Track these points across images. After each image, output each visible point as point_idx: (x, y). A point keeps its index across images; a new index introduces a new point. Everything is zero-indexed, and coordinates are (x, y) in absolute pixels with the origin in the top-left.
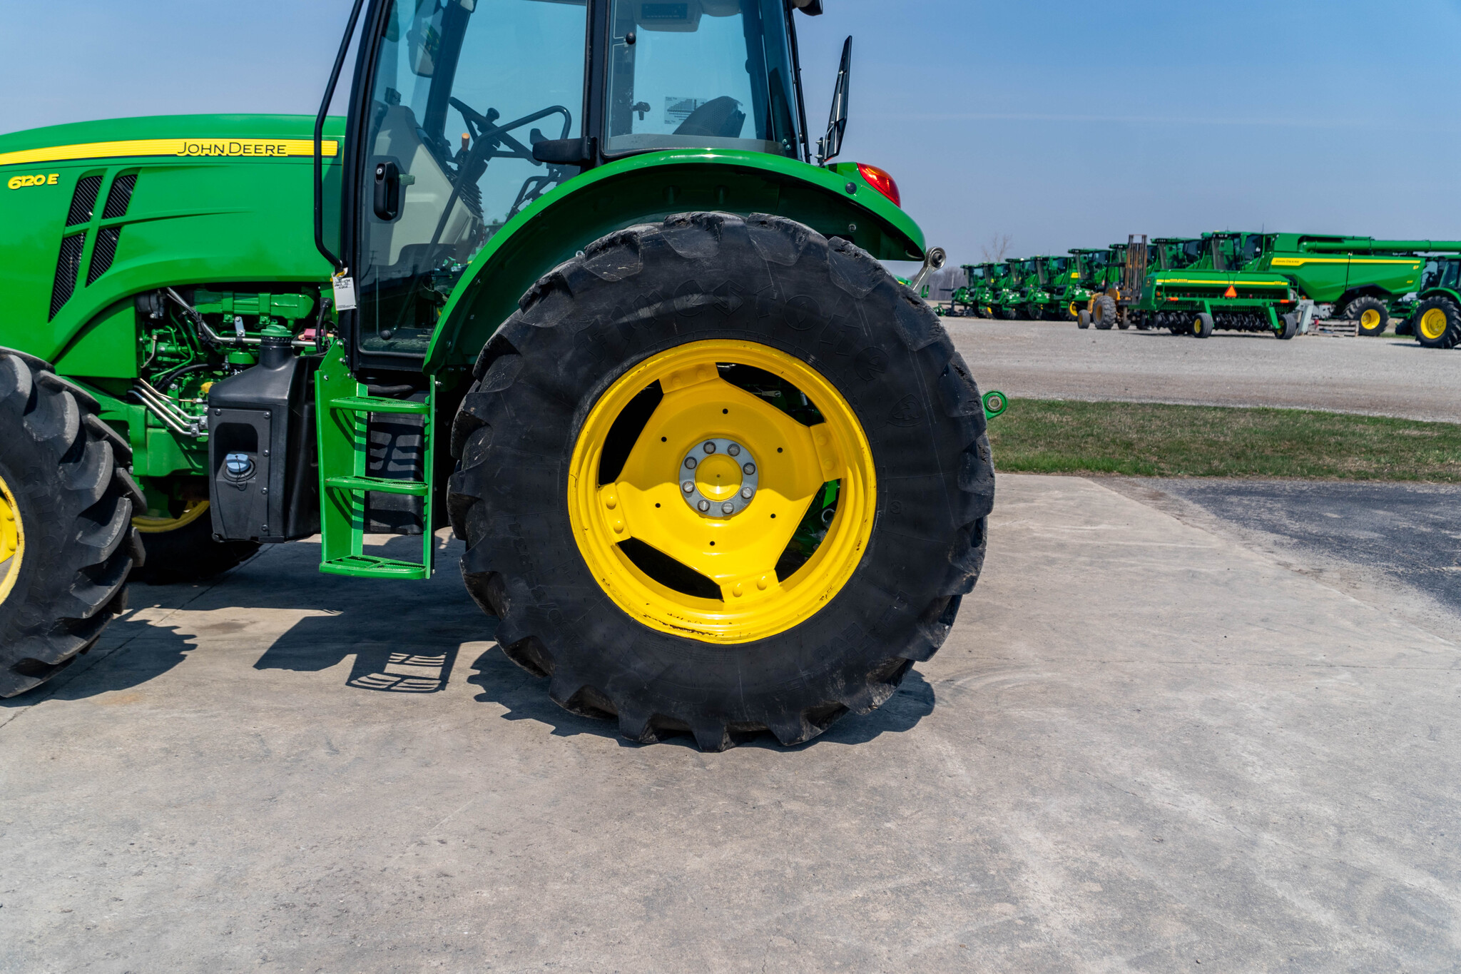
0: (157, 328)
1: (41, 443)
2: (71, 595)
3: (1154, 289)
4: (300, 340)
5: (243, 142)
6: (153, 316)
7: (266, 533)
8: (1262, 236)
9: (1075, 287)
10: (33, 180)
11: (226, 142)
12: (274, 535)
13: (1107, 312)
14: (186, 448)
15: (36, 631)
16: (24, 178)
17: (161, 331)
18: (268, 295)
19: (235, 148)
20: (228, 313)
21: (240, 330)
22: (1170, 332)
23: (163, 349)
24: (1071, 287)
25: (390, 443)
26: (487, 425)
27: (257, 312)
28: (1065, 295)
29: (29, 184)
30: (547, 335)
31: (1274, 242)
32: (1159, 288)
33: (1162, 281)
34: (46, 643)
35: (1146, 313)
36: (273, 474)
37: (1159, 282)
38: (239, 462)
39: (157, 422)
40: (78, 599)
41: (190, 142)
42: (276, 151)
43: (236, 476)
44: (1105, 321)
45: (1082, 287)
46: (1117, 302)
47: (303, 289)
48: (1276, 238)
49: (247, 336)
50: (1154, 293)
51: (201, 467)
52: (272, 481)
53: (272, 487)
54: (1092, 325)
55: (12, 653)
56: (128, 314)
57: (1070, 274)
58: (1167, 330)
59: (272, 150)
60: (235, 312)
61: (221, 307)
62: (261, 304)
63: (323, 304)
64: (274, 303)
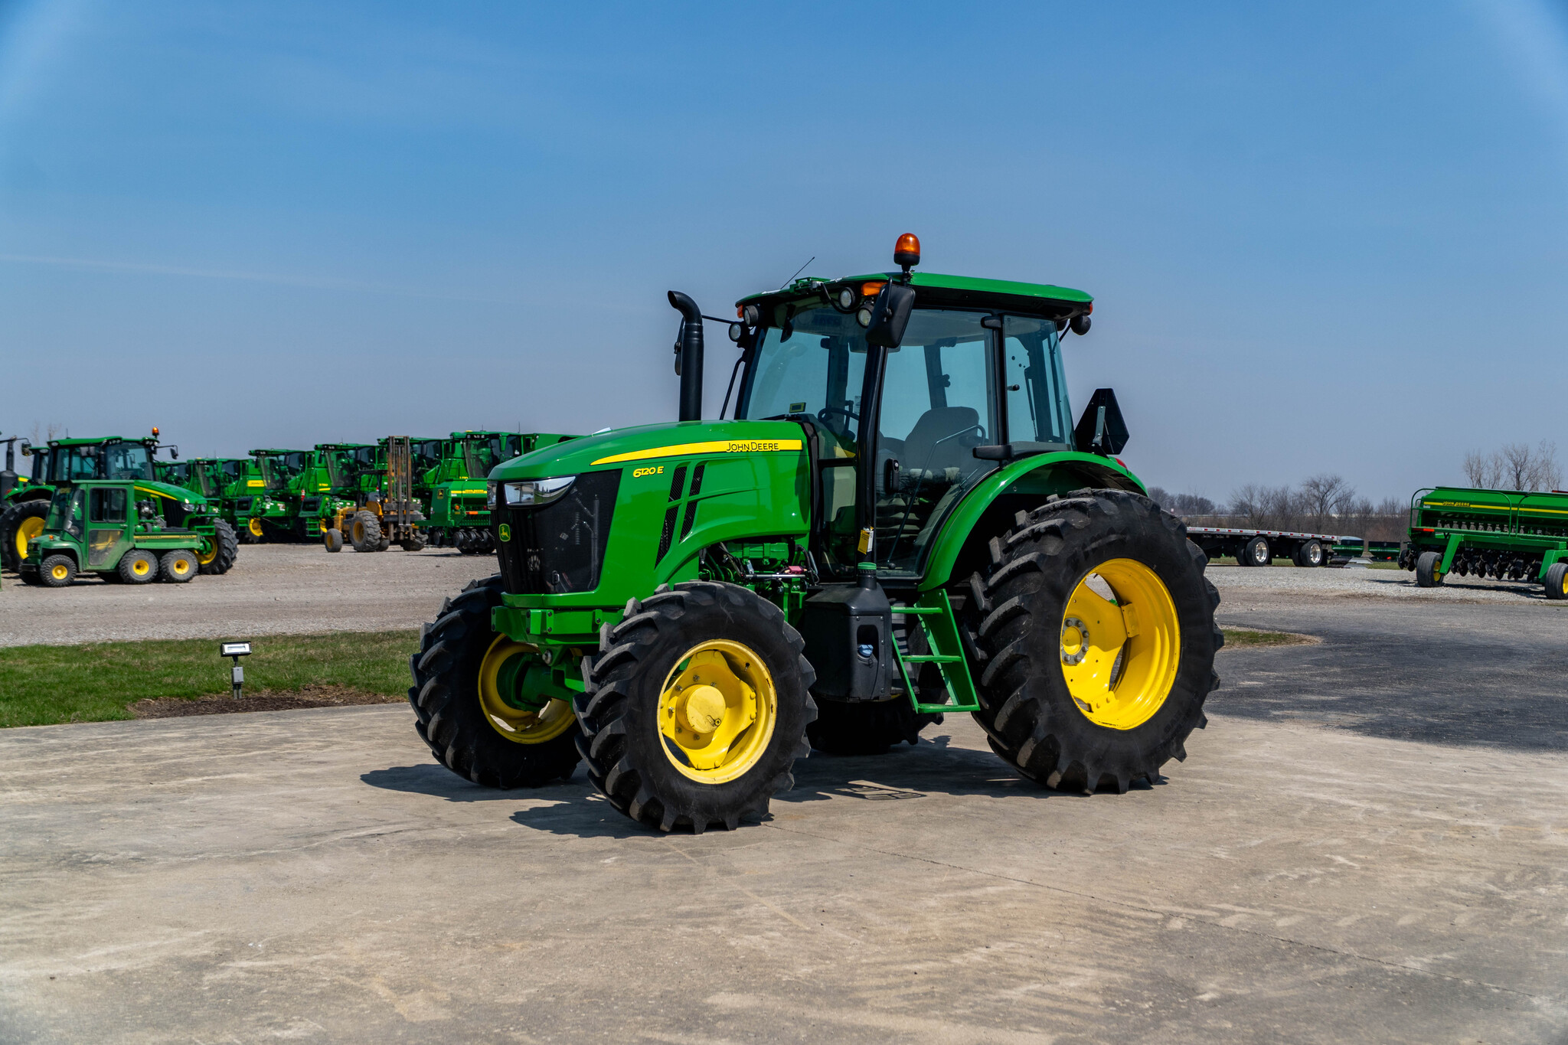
3: (449, 503)
5: (758, 442)
6: (703, 562)
8: (519, 437)
9: (264, 500)
10: (648, 471)
11: (749, 442)
13: (370, 531)
16: (643, 470)
18: (768, 544)
19: (754, 446)
20: (746, 557)
21: (751, 569)
22: (458, 552)
24: (258, 499)
26: (1028, 613)
27: (760, 556)
28: (252, 510)
29: (646, 473)
30: (1053, 559)
31: (533, 444)
32: (456, 501)
33: (460, 492)
35: (440, 529)
37: (454, 493)
41: (732, 442)
44: (368, 542)
45: (273, 499)
46: (379, 518)
47: (783, 539)
48: (535, 439)
49: (755, 573)
50: (449, 506)
52: (886, 660)
53: (887, 663)
54: (345, 548)
56: (695, 561)
57: (245, 482)
58: (456, 550)
59: (772, 447)
60: (749, 557)
61: (743, 554)
62: (762, 551)
63: (796, 549)
64: (771, 549)
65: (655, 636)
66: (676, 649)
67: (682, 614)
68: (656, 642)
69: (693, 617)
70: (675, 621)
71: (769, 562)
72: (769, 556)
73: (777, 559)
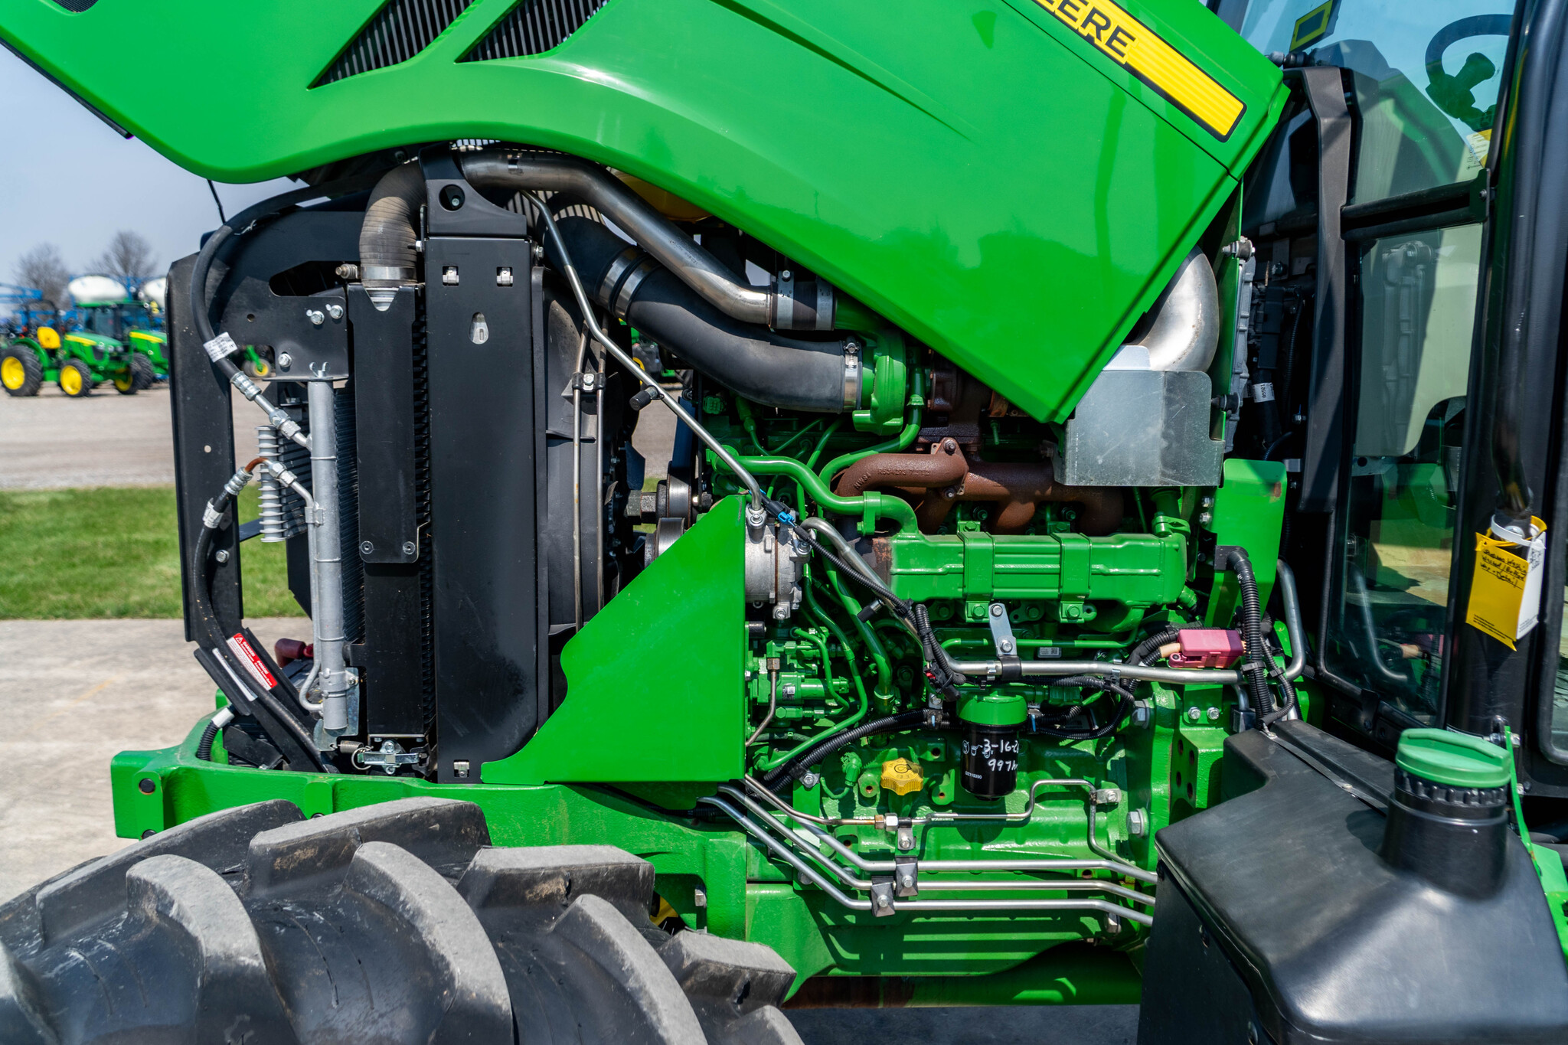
0: (782, 640)
4: (1168, 659)
6: (781, 611)
14: (830, 922)
17: (790, 645)
20: (979, 596)
21: (1005, 639)
23: (791, 689)
27: (1053, 593)
39: (771, 870)
42: (1106, 35)
49: (1023, 657)
51: (856, 957)
59: (1099, 28)
60: (992, 594)
61: (960, 583)
62: (1065, 575)
63: (1219, 561)
64: (1098, 567)
71: (1089, 611)
72: (1094, 594)
73: (1128, 602)
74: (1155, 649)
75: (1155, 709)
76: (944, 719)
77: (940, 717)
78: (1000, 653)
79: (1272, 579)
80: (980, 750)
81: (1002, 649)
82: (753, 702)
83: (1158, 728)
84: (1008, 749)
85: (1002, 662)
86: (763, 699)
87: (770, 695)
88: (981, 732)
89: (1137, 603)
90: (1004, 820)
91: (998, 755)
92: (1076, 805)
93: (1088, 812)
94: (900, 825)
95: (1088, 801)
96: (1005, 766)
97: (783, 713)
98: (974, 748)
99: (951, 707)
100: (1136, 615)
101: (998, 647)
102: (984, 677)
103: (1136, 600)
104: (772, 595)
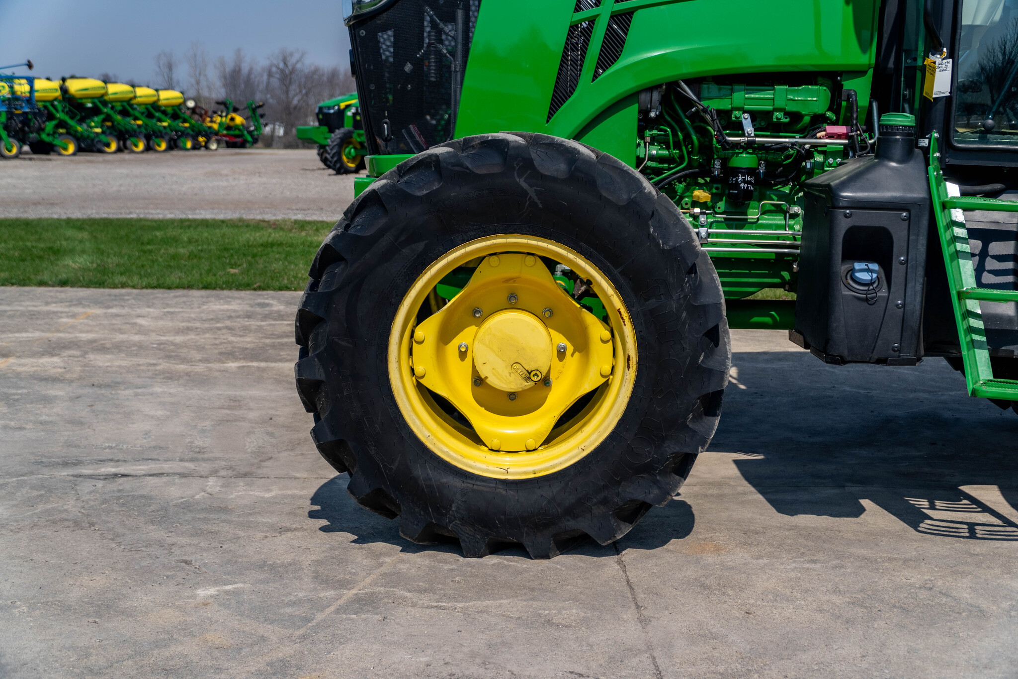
0: (651, 129)
1: (669, 251)
2: (688, 426)
4: (820, 138)
6: (652, 115)
7: (897, 353)
12: (904, 356)
15: (648, 469)
17: (655, 132)
18: (786, 87)
20: (738, 109)
21: (749, 128)
23: (654, 152)
25: (981, 251)
27: (771, 108)
34: (656, 482)
36: (909, 285)
38: (872, 271)
40: (694, 431)
43: (866, 288)
47: (820, 80)
49: (756, 136)
52: (909, 293)
53: (908, 300)
55: (618, 494)
56: (632, 113)
60: (744, 108)
61: (730, 103)
62: (776, 99)
63: (844, 97)
64: (791, 97)
65: (382, 222)
66: (421, 246)
67: (436, 186)
68: (381, 233)
69: (456, 193)
70: (420, 198)
71: (786, 118)
72: (788, 109)
73: (803, 113)
74: (816, 134)
75: (814, 163)
76: (721, 173)
77: (719, 172)
78: (747, 135)
79: (867, 104)
80: (737, 180)
81: (747, 133)
82: (638, 157)
83: (816, 170)
84: (749, 179)
85: (748, 137)
86: (642, 156)
87: (645, 155)
88: (736, 171)
89: (807, 113)
90: (747, 219)
91: (744, 181)
92: (781, 216)
93: (785, 218)
94: (701, 213)
95: (785, 213)
96: (748, 187)
97: (650, 164)
98: (734, 179)
99: (725, 161)
100: (807, 119)
101: (746, 132)
102: (739, 144)
103: (807, 112)
104: (649, 106)
